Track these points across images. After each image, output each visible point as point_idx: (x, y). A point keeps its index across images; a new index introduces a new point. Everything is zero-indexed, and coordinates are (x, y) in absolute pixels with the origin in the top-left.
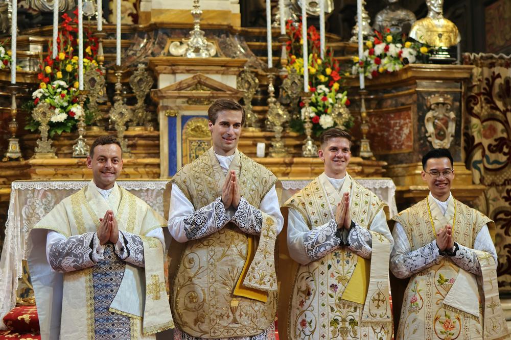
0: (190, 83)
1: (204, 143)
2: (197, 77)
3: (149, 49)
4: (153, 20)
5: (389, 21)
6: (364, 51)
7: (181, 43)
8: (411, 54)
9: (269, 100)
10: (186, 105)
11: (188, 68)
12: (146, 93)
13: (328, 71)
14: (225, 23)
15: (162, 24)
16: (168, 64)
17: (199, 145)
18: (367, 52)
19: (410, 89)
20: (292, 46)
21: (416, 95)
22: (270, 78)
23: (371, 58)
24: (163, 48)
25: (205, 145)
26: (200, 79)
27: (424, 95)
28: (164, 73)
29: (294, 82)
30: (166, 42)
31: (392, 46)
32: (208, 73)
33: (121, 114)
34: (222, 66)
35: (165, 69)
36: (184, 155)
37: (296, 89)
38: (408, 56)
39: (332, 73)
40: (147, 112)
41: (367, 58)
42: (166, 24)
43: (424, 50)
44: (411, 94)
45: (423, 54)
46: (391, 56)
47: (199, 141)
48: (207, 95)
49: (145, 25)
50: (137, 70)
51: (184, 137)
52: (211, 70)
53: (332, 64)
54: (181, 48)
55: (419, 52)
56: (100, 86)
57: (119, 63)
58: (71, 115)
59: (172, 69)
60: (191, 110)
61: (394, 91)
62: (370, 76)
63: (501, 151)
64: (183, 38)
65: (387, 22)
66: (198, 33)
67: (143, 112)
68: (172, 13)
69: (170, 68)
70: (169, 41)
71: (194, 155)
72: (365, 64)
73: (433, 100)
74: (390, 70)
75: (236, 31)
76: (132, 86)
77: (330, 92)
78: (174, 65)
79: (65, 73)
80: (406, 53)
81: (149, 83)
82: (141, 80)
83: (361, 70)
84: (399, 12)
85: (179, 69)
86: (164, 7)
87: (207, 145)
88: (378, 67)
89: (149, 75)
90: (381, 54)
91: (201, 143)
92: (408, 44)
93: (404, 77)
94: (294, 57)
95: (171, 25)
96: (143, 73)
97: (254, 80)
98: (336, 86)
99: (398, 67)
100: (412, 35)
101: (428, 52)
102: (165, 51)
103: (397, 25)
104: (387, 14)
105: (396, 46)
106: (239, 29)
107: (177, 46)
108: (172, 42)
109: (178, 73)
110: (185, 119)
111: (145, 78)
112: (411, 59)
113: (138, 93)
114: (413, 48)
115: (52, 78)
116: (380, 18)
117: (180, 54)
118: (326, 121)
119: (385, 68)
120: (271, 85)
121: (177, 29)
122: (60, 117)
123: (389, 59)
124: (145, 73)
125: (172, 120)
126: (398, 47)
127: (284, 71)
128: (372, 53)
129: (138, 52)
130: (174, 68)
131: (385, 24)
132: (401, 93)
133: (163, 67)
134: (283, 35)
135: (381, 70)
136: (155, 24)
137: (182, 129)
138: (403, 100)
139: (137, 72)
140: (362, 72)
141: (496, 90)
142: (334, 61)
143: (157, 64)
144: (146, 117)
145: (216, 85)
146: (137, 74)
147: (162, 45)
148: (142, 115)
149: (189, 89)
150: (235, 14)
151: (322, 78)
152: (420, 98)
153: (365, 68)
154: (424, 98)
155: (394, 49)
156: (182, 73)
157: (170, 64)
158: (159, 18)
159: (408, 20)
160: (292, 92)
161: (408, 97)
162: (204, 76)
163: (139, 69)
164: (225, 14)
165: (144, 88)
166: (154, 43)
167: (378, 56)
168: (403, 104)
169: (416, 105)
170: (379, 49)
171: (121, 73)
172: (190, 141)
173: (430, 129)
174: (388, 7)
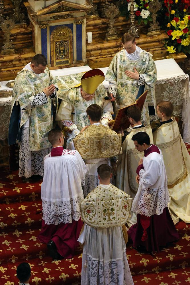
2: (61, 4)
10: (53, 19)
17: (62, 44)
25: (65, 43)
26: (63, 4)
33: (9, 25)
36: (51, 51)
40: (21, 13)
47: (61, 41)
48: (67, 14)
51: (51, 40)
60: (56, 22)
67: (19, 14)
71: (58, 50)
87: (67, 43)
91: (63, 42)
110: (52, 28)
125: (43, 32)
137: (50, 35)
144: (21, 17)
145: (73, 7)
148: (18, 16)
162: (66, 3)
172: (56, 42)
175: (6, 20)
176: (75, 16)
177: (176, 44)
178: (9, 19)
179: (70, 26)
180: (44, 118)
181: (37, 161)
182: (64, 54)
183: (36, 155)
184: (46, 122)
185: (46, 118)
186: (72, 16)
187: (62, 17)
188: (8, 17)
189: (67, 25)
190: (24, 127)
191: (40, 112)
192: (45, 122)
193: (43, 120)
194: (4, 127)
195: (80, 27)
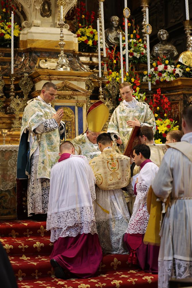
0: (60, 86)
1: (68, 122)
2: (65, 83)
3: (27, 64)
4: (29, 46)
5: (162, 51)
6: (151, 68)
7: (46, 61)
8: (180, 71)
9: (100, 96)
10: (58, 99)
11: (59, 77)
12: (29, 91)
13: (133, 80)
14: (71, 49)
15: (35, 48)
16: (47, 74)
18: (153, 69)
19: (179, 92)
20: (109, 64)
21: (182, 95)
22: (100, 83)
23: (156, 73)
24: (36, 64)
25: (69, 124)
27: (187, 95)
28: (44, 80)
29: (114, 86)
30: (37, 60)
31: (169, 66)
32: (70, 80)
33: (18, 104)
34: (78, 76)
35: (45, 77)
37: (115, 90)
38: (179, 73)
39: (135, 81)
41: (152, 72)
42: (37, 49)
43: (188, 69)
44: (179, 95)
45: (187, 72)
46: (168, 72)
48: (70, 93)
49: (24, 49)
50: (24, 77)
52: (72, 79)
53: (134, 75)
54: (46, 64)
55: (185, 71)
56: (2, 87)
57: (12, 72)
59: (49, 77)
60: (60, 102)
61: (167, 92)
62: (155, 83)
64: (47, 57)
65: (161, 51)
66: (63, 56)
68: (40, 42)
69: (48, 76)
70: (39, 59)
72: (152, 76)
74: (168, 80)
75: (76, 53)
76: (20, 87)
77: (135, 92)
78: (51, 75)
80: (178, 71)
81: (31, 85)
82: (26, 83)
83: (149, 79)
84: (167, 46)
85: (54, 78)
86: (35, 38)
87: (70, 124)
88: (159, 79)
89: (30, 80)
90: (162, 71)
92: (179, 66)
93: (176, 84)
94: (110, 70)
95: (40, 50)
96: (27, 79)
97: (91, 85)
98: (138, 89)
99: (172, 79)
100: (180, 60)
101: (190, 71)
102: (37, 65)
103: (167, 53)
104: (160, 46)
105: (171, 67)
106: (78, 52)
107: (44, 63)
108: (40, 60)
109: (53, 80)
110: (57, 108)
111: (29, 82)
112: (181, 74)
113: (24, 91)
114: (182, 68)
116: (156, 49)
117: (46, 67)
119: (165, 79)
120: (101, 88)
121: (44, 52)
123: (167, 74)
124: (29, 79)
126: (173, 67)
127: (106, 79)
128: (156, 69)
129: (19, 65)
130: (50, 77)
131: (159, 52)
132: (172, 94)
133: (44, 76)
134: (105, 58)
135: (162, 80)
136: (30, 48)
138: (173, 98)
139: (24, 78)
140: (149, 81)
142: (136, 73)
143: (40, 74)
145: (75, 88)
146: (24, 79)
147: (35, 61)
149: (59, 90)
150: (76, 44)
152: (185, 97)
153: (151, 78)
154: (186, 97)
155: (170, 69)
156: (55, 80)
157: (48, 74)
158: (32, 45)
159: (173, 51)
160: (112, 92)
161: (177, 96)
162: (69, 82)
163: (25, 76)
164: (71, 43)
165: (28, 88)
166: (29, 60)
167: (160, 72)
168: (173, 100)
169: (182, 101)
170: (161, 68)
171: (14, 79)
174: (160, 42)
175: (16, 98)
176: (77, 99)
178: (19, 98)
179: (73, 108)
180: (53, 147)
181: (47, 197)
182: (67, 133)
183: (46, 190)
184: (55, 153)
185: (55, 148)
186: (74, 98)
187: (64, 97)
188: (17, 96)
189: (70, 107)
190: (34, 156)
191: (49, 140)
192: (54, 151)
193: (52, 149)
194: (12, 174)
195: (80, 110)
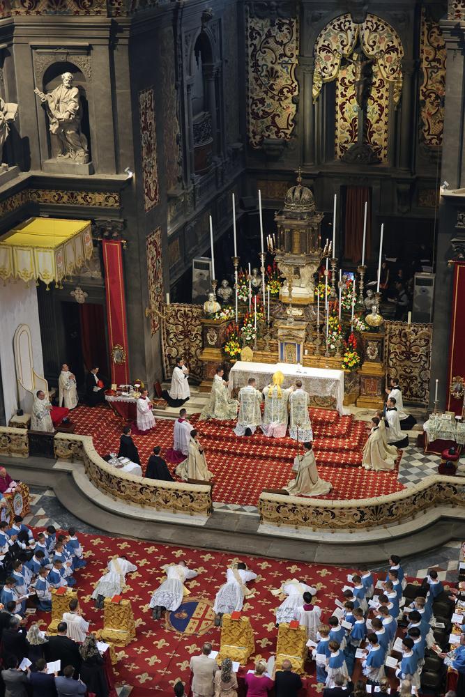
10: (286, 339)
11: (287, 329)
13: (338, 326)
14: (308, 302)
17: (290, 352)
25: (292, 352)
26: (290, 333)
31: (359, 322)
35: (280, 329)
36: (285, 354)
38: (362, 328)
47: (290, 350)
51: (285, 349)
58: (252, 338)
59: (282, 328)
63: (403, 355)
66: (290, 317)
70: (287, 309)
71: (289, 355)
73: (370, 343)
79: (251, 322)
80: (362, 326)
95: (289, 303)
98: (340, 332)
107: (289, 311)
110: (286, 344)
115: (248, 323)
118: (332, 347)
122: (249, 338)
125: (282, 344)
136: (283, 301)
137: (285, 346)
141: (402, 335)
147: (284, 309)
151: (336, 329)
158: (285, 299)
162: (292, 332)
164: (306, 299)
172: (287, 350)
173: (369, 352)
177: (346, 364)
179: (295, 344)
182: (291, 357)
186: (295, 340)
187: (291, 339)
189: (293, 343)
195: (299, 346)
